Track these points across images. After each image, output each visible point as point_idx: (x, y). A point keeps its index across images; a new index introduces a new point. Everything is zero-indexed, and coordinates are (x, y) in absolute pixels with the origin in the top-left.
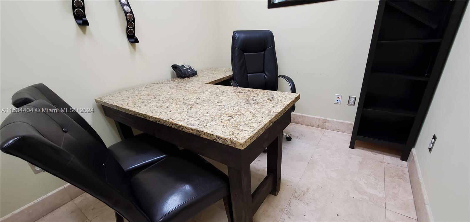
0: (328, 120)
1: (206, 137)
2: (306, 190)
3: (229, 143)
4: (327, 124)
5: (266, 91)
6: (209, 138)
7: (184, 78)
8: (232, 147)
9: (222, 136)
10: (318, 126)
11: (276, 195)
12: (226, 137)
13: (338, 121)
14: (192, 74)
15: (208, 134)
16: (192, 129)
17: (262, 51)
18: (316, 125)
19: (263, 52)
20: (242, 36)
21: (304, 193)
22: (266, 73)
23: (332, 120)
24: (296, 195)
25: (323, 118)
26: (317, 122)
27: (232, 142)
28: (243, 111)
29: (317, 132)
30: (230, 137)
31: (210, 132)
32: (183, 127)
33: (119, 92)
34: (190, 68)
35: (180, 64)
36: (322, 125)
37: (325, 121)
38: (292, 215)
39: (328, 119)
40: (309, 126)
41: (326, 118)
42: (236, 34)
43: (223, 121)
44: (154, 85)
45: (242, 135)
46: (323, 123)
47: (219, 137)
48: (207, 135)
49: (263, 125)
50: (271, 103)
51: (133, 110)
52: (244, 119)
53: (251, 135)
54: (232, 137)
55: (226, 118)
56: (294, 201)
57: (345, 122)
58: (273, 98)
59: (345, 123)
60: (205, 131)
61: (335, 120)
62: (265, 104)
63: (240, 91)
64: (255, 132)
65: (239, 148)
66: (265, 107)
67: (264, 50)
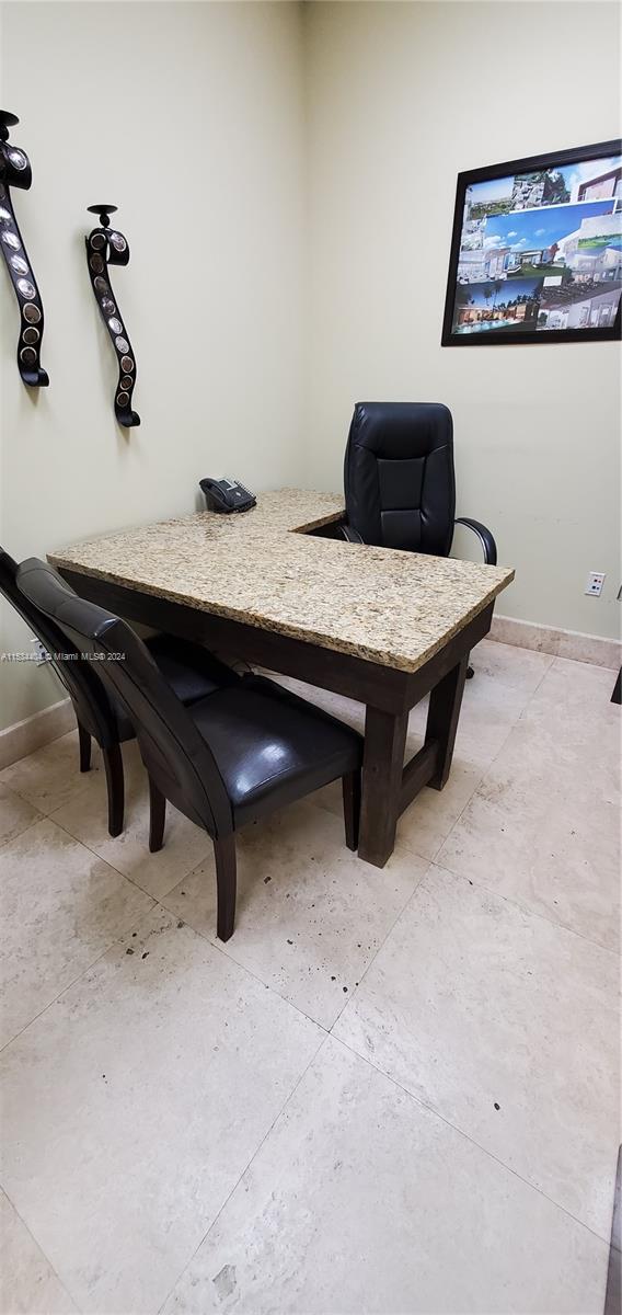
0: (566, 635)
1: (335, 648)
2: (505, 783)
3: (386, 660)
4: (562, 644)
5: (437, 558)
6: (341, 650)
7: (229, 512)
8: (391, 668)
9: (372, 646)
10: (540, 648)
11: (440, 790)
12: (379, 649)
13: (589, 636)
14: (246, 504)
15: (339, 642)
16: (303, 631)
17: (420, 457)
18: (535, 646)
19: (423, 458)
20: (378, 416)
21: (502, 789)
22: (426, 510)
23: (576, 633)
24: (484, 791)
25: (554, 628)
26: (539, 637)
27: (391, 659)
28: (398, 601)
29: (536, 661)
30: (388, 650)
31: (344, 638)
32: (283, 625)
33: (91, 540)
34: (239, 488)
35: (217, 477)
36: (550, 646)
37: (557, 637)
38: (476, 828)
39: (566, 632)
40: (516, 645)
41: (559, 630)
42: (363, 412)
43: (363, 619)
44: (164, 526)
45: (412, 647)
46: (553, 640)
47: (364, 649)
48: (338, 645)
49: (448, 630)
50: (454, 587)
51: (154, 585)
52: (406, 617)
53: (428, 647)
54: (391, 649)
55: (366, 613)
56: (480, 803)
57: (605, 639)
58: (456, 575)
59: (606, 643)
60: (334, 635)
61: (583, 635)
62: (440, 589)
63: (377, 555)
64: (433, 642)
65: (404, 669)
66: (444, 595)
67: (426, 453)
